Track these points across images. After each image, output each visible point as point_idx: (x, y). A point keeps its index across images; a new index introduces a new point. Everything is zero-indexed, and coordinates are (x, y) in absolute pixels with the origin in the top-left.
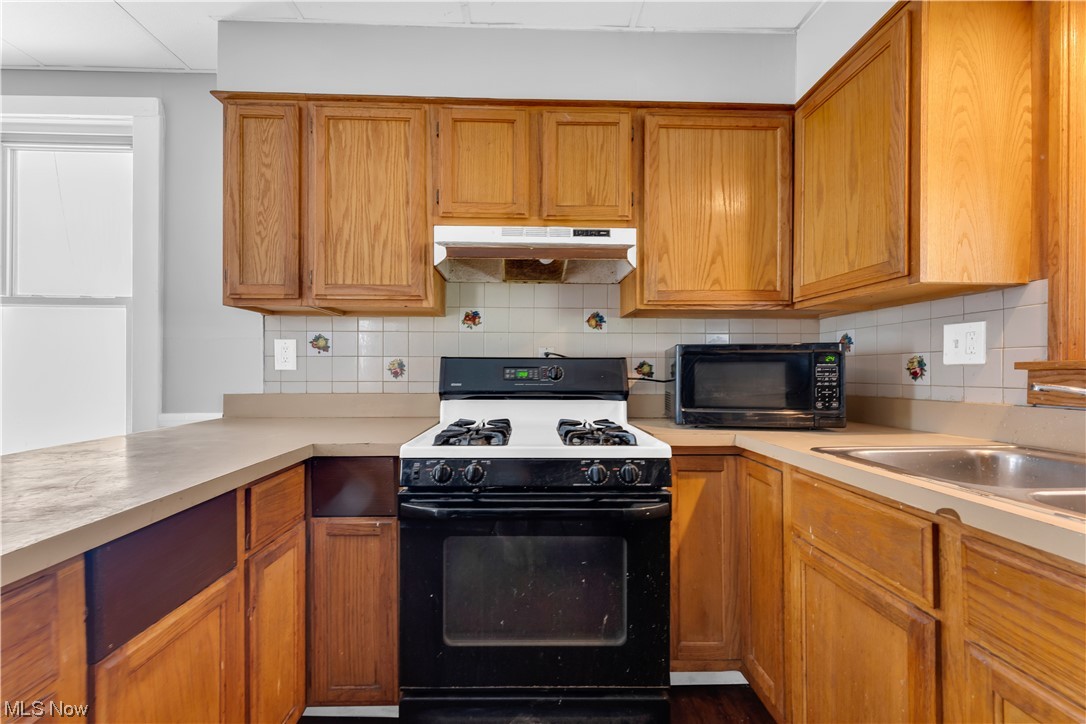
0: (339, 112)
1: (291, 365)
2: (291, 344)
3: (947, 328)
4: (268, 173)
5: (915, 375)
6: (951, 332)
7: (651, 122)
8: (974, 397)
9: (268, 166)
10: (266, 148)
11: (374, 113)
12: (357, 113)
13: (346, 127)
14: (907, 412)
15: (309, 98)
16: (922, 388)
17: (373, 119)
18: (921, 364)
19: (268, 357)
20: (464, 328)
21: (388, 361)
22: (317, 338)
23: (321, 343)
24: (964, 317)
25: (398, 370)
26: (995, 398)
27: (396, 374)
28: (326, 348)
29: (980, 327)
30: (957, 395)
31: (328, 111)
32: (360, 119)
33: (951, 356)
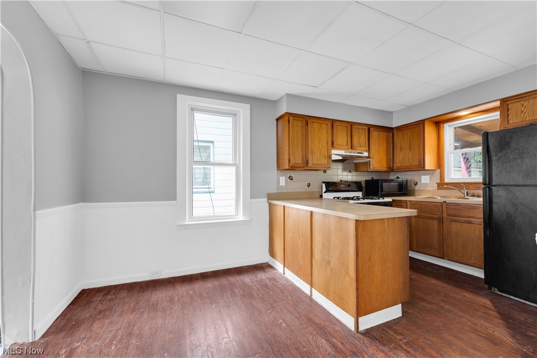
0: (314, 121)
1: (284, 184)
2: (284, 178)
3: (422, 176)
4: (298, 134)
5: (415, 185)
6: (423, 177)
7: (371, 129)
8: (427, 189)
9: (298, 133)
10: (298, 128)
11: (321, 122)
12: (318, 121)
13: (315, 124)
14: (414, 193)
15: (307, 116)
16: (417, 188)
17: (320, 123)
18: (417, 183)
19: (278, 182)
20: (323, 174)
21: (307, 183)
22: (290, 177)
23: (291, 178)
24: (425, 175)
25: (309, 185)
26: (431, 189)
27: (308, 186)
28: (292, 179)
29: (429, 176)
30: (424, 188)
31: (312, 120)
32: (318, 123)
33: (423, 181)
